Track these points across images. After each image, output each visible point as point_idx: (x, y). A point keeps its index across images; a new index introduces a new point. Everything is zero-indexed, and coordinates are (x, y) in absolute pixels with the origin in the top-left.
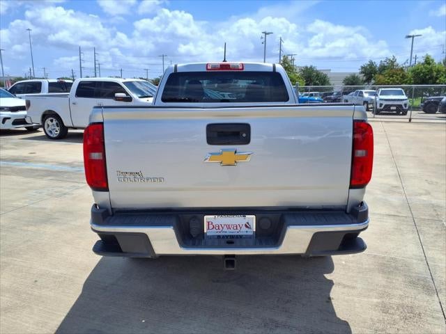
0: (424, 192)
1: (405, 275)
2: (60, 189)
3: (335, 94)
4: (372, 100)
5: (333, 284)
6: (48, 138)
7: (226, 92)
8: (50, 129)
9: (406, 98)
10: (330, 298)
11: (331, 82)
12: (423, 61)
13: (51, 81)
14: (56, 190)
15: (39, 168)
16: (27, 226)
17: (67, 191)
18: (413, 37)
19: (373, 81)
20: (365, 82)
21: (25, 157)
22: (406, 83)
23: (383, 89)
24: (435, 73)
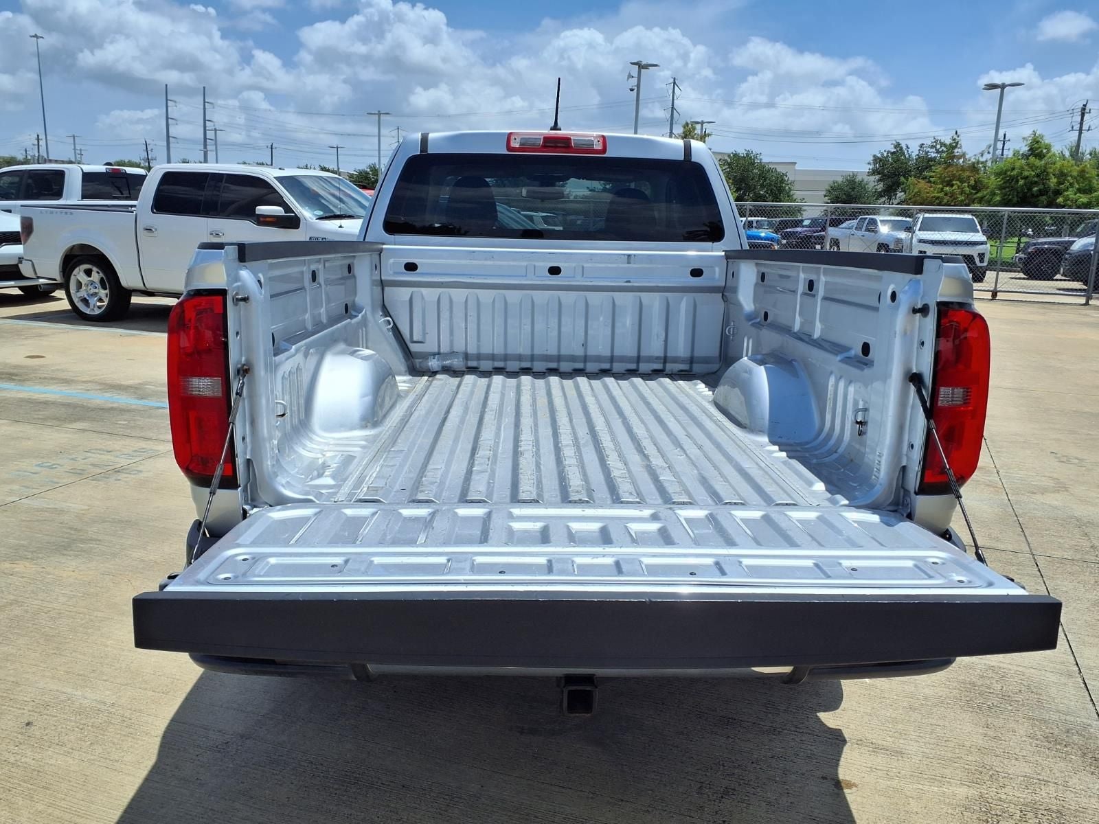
0: (1051, 483)
1: (1031, 718)
2: (106, 457)
3: (806, 223)
4: (899, 241)
5: (844, 742)
6: (76, 316)
7: (536, 210)
8: (83, 293)
9: (984, 238)
10: (838, 785)
11: (797, 194)
12: (1024, 149)
13: (88, 168)
14: (96, 458)
15: (51, 397)
16: (13, 561)
17: (123, 462)
18: (1003, 87)
19: (901, 195)
20: (880, 195)
21: (16, 367)
22: (980, 201)
23: (927, 215)
24: (1054, 180)
